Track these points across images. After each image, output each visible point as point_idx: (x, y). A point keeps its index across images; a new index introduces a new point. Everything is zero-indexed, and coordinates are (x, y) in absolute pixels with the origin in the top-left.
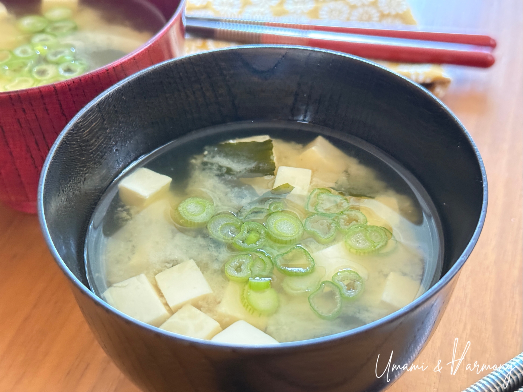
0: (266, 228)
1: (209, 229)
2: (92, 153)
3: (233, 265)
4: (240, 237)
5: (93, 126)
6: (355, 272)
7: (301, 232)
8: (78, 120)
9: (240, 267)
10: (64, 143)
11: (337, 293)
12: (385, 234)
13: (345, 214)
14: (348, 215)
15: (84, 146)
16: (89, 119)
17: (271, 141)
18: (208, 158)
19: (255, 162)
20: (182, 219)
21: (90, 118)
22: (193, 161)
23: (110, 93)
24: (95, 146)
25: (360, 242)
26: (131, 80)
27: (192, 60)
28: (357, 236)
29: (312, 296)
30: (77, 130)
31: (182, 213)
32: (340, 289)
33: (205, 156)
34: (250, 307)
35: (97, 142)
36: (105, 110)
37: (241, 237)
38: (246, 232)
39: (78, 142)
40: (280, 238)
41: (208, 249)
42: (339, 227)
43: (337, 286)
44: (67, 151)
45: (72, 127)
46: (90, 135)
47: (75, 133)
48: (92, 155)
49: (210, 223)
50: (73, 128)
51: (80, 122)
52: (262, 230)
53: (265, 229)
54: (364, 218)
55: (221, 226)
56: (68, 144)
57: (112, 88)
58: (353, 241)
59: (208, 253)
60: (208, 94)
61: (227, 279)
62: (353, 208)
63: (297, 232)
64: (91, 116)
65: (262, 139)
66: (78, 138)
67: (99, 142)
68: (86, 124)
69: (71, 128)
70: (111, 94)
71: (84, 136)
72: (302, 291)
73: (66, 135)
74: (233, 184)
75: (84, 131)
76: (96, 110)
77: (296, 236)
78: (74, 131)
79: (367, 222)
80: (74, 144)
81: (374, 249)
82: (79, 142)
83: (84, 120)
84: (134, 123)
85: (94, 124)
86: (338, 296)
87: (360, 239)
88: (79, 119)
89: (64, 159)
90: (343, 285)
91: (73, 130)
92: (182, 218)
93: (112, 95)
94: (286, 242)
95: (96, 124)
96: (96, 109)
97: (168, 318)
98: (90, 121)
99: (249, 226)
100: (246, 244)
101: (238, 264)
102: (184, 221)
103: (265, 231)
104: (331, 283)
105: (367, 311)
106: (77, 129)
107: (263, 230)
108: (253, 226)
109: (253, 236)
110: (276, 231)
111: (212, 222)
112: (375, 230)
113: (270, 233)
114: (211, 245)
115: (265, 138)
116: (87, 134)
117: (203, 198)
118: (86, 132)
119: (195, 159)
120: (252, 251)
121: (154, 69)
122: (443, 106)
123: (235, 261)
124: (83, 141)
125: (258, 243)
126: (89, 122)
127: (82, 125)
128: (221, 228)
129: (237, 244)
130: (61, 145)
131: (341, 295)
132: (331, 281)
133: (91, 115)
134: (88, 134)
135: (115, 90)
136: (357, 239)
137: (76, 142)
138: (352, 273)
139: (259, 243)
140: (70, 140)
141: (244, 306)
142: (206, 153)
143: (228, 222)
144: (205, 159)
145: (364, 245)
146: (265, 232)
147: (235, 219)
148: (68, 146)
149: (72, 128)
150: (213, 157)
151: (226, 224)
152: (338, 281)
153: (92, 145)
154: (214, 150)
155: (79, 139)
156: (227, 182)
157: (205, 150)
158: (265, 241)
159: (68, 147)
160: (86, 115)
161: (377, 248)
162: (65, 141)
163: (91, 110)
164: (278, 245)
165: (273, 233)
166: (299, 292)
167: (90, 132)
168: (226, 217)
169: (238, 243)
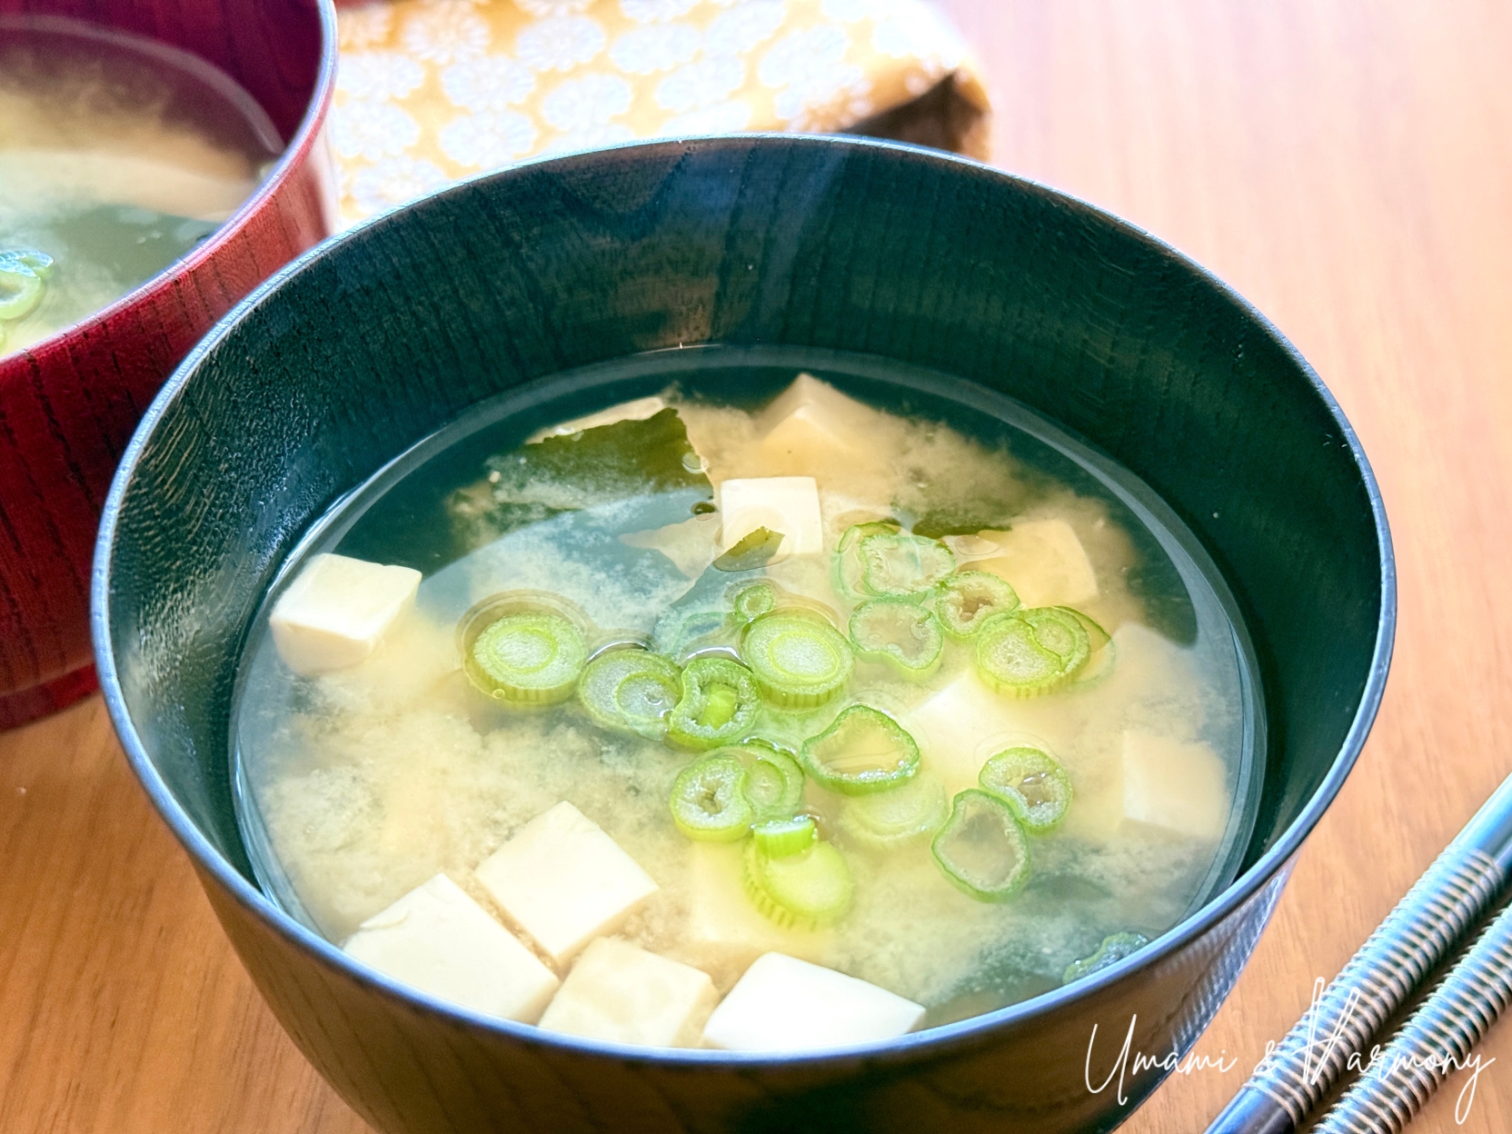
0: (750, 669)
1: (586, 703)
2: (194, 542)
3: (693, 795)
4: (687, 710)
5: (184, 462)
6: (1035, 751)
7: (849, 663)
8: (143, 454)
9: (711, 797)
10: (125, 529)
11: (1005, 819)
12: (1078, 626)
13: (953, 589)
14: (962, 590)
15: (172, 527)
16: (170, 441)
17: (675, 412)
18: (506, 490)
19: (648, 480)
20: (496, 688)
21: (173, 438)
22: (464, 508)
23: (211, 352)
24: (198, 520)
25: (1020, 660)
26: (259, 302)
27: (419, 213)
28: (1006, 647)
29: (941, 841)
30: (148, 485)
31: (491, 672)
32: (1009, 808)
33: (495, 487)
34: (779, 909)
35: (202, 505)
36: (207, 405)
37: (690, 708)
38: (697, 691)
39: (156, 518)
40: (800, 691)
41: (601, 762)
42: (950, 629)
43: (997, 799)
44: (137, 555)
45: (134, 478)
46: (182, 491)
47: (145, 494)
48: (195, 548)
49: (583, 685)
50: (137, 479)
51: (152, 457)
52: (739, 678)
53: (749, 673)
54: (1008, 590)
55: (617, 687)
56: (136, 531)
57: (215, 336)
58: (1001, 663)
59: (607, 771)
60: (474, 306)
61: (684, 840)
62: (968, 569)
63: (838, 665)
64: (175, 433)
65: (643, 409)
66: (154, 506)
67: (205, 504)
68: (166, 460)
69: (131, 481)
70: (215, 355)
71: (166, 498)
72: (909, 832)
73: (124, 506)
74: (606, 557)
75: (164, 482)
76: (184, 411)
77: (841, 677)
78: (140, 489)
79: (1019, 602)
80: (149, 528)
81: (1063, 674)
82: (159, 516)
83: (158, 449)
84: (285, 428)
85: (186, 455)
86: (1010, 828)
87: (1017, 651)
88: (146, 449)
89: (136, 581)
90: (1011, 794)
91: (138, 486)
92: (496, 685)
93: (218, 356)
94: (817, 702)
95: (189, 455)
96: (183, 408)
97: (556, 990)
98: (174, 447)
99: (702, 674)
100: (709, 728)
101: (706, 790)
102: (504, 692)
103: (751, 679)
104: (981, 793)
105: (1097, 851)
106: (147, 479)
107: (742, 678)
108: (713, 672)
109: (719, 701)
110: (781, 673)
111: (589, 680)
112: (1048, 620)
113: (766, 681)
114: (604, 749)
115: (655, 405)
116: (174, 488)
117: (538, 614)
118: (171, 485)
119: (466, 499)
120: (732, 744)
121: (319, 257)
122: (1171, 251)
123: (695, 782)
124: (168, 514)
125: (740, 716)
126: (171, 451)
127: (156, 466)
128: (618, 692)
129: (684, 732)
130: (121, 540)
131: (1020, 823)
132: (976, 786)
133: (173, 431)
134: (176, 491)
135: (224, 340)
136: (1009, 654)
137: (152, 520)
138: (1029, 757)
139: (744, 716)
140: (137, 518)
141: (761, 906)
142: (495, 476)
143: (633, 673)
144: (501, 496)
145: (1032, 666)
146: (752, 682)
147: (650, 660)
148: (136, 536)
149: (135, 482)
150: (521, 486)
151: (629, 680)
152: (999, 784)
153: (190, 518)
154: (519, 465)
155: (158, 509)
156: (586, 555)
157: (489, 469)
158: (759, 707)
159: (137, 539)
160: (162, 432)
161: (1068, 670)
162: (127, 525)
163: (172, 412)
164: (796, 712)
165: (777, 681)
166: (899, 836)
167: (178, 483)
168: (624, 658)
169: (688, 729)
